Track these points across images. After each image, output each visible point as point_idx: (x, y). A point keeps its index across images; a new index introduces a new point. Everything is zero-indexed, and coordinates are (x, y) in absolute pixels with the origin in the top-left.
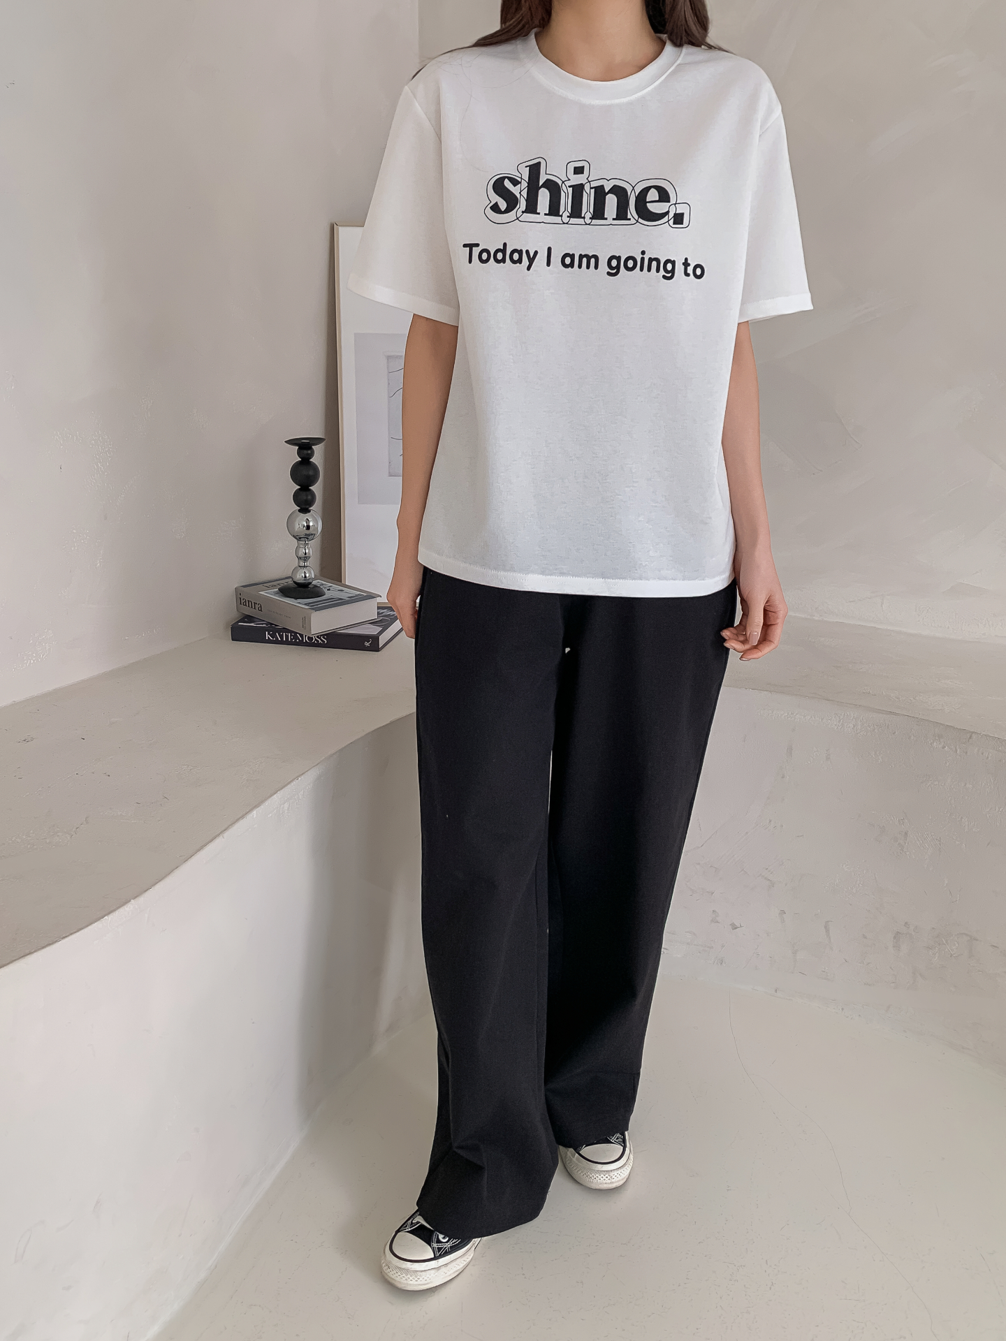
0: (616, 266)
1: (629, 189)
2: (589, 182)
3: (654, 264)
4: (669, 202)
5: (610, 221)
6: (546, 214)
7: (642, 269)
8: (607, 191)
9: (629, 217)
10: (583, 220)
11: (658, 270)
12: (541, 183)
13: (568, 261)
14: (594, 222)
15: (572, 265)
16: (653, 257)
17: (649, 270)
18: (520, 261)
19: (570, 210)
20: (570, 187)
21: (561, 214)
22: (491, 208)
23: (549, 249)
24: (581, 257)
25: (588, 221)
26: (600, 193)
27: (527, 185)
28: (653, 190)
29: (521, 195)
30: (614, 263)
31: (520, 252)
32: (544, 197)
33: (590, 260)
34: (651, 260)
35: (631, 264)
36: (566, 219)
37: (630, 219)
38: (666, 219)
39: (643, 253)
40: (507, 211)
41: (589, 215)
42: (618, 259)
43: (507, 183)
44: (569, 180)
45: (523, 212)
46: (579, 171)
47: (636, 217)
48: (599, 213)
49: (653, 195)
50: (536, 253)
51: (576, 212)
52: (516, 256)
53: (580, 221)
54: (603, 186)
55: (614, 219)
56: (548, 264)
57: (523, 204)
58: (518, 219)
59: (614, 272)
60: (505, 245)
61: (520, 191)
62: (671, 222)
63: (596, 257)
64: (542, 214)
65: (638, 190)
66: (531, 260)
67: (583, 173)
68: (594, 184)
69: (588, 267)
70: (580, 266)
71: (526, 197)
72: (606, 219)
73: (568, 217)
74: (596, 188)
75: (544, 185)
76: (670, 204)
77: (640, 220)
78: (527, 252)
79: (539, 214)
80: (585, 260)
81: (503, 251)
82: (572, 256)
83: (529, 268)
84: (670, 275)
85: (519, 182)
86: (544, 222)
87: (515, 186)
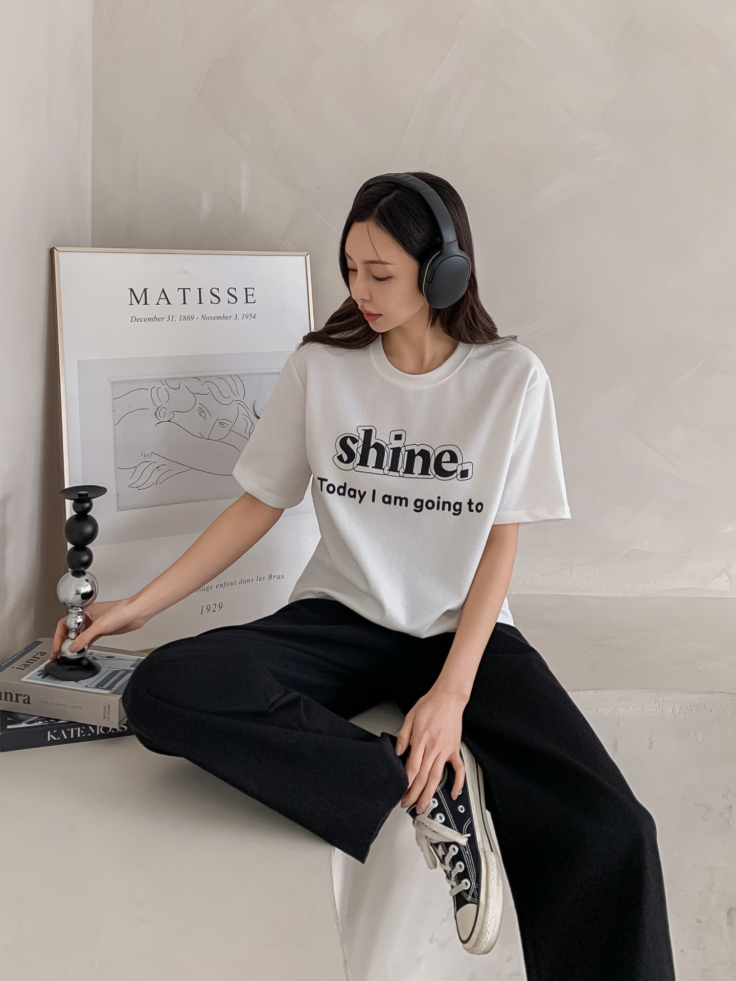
0: (420, 506)
1: (431, 452)
2: (405, 446)
3: (447, 505)
4: (457, 463)
5: (416, 475)
6: (373, 467)
7: (438, 508)
8: (416, 454)
9: (429, 473)
10: (398, 473)
11: (449, 509)
12: (372, 444)
13: (387, 500)
14: (406, 475)
15: (389, 502)
16: (446, 501)
17: (443, 509)
18: (354, 496)
19: (390, 466)
20: (391, 449)
21: (383, 467)
22: (338, 457)
23: (374, 491)
24: (396, 498)
25: (402, 474)
26: (411, 455)
27: (362, 443)
28: (447, 453)
29: (357, 451)
30: (419, 504)
31: (355, 491)
32: (373, 453)
33: (403, 500)
34: (444, 503)
35: (430, 505)
36: (386, 472)
37: (430, 475)
38: (455, 475)
39: (439, 498)
40: (348, 462)
41: (402, 470)
42: (422, 501)
43: (349, 442)
44: (391, 444)
45: (358, 465)
46: (398, 437)
47: (434, 473)
48: (409, 470)
49: (446, 457)
50: (365, 493)
51: (394, 468)
52: (352, 493)
53: (397, 474)
54: (413, 450)
55: (419, 474)
56: (373, 500)
57: (358, 459)
58: (354, 469)
59: (419, 509)
60: (345, 484)
61: (357, 448)
62: (459, 477)
63: (406, 499)
64: (370, 467)
65: (437, 454)
66: (362, 497)
67: (400, 439)
68: (408, 448)
69: (401, 504)
70: (395, 504)
71: (360, 453)
72: (414, 474)
73: (388, 470)
74: (409, 451)
75: (373, 446)
76: (457, 464)
77: (437, 476)
78: (359, 491)
79: (368, 466)
80: (398, 500)
81: (344, 488)
82: (390, 497)
83: (360, 502)
84: (458, 512)
85: (357, 441)
86: (370, 473)
87: (354, 443)
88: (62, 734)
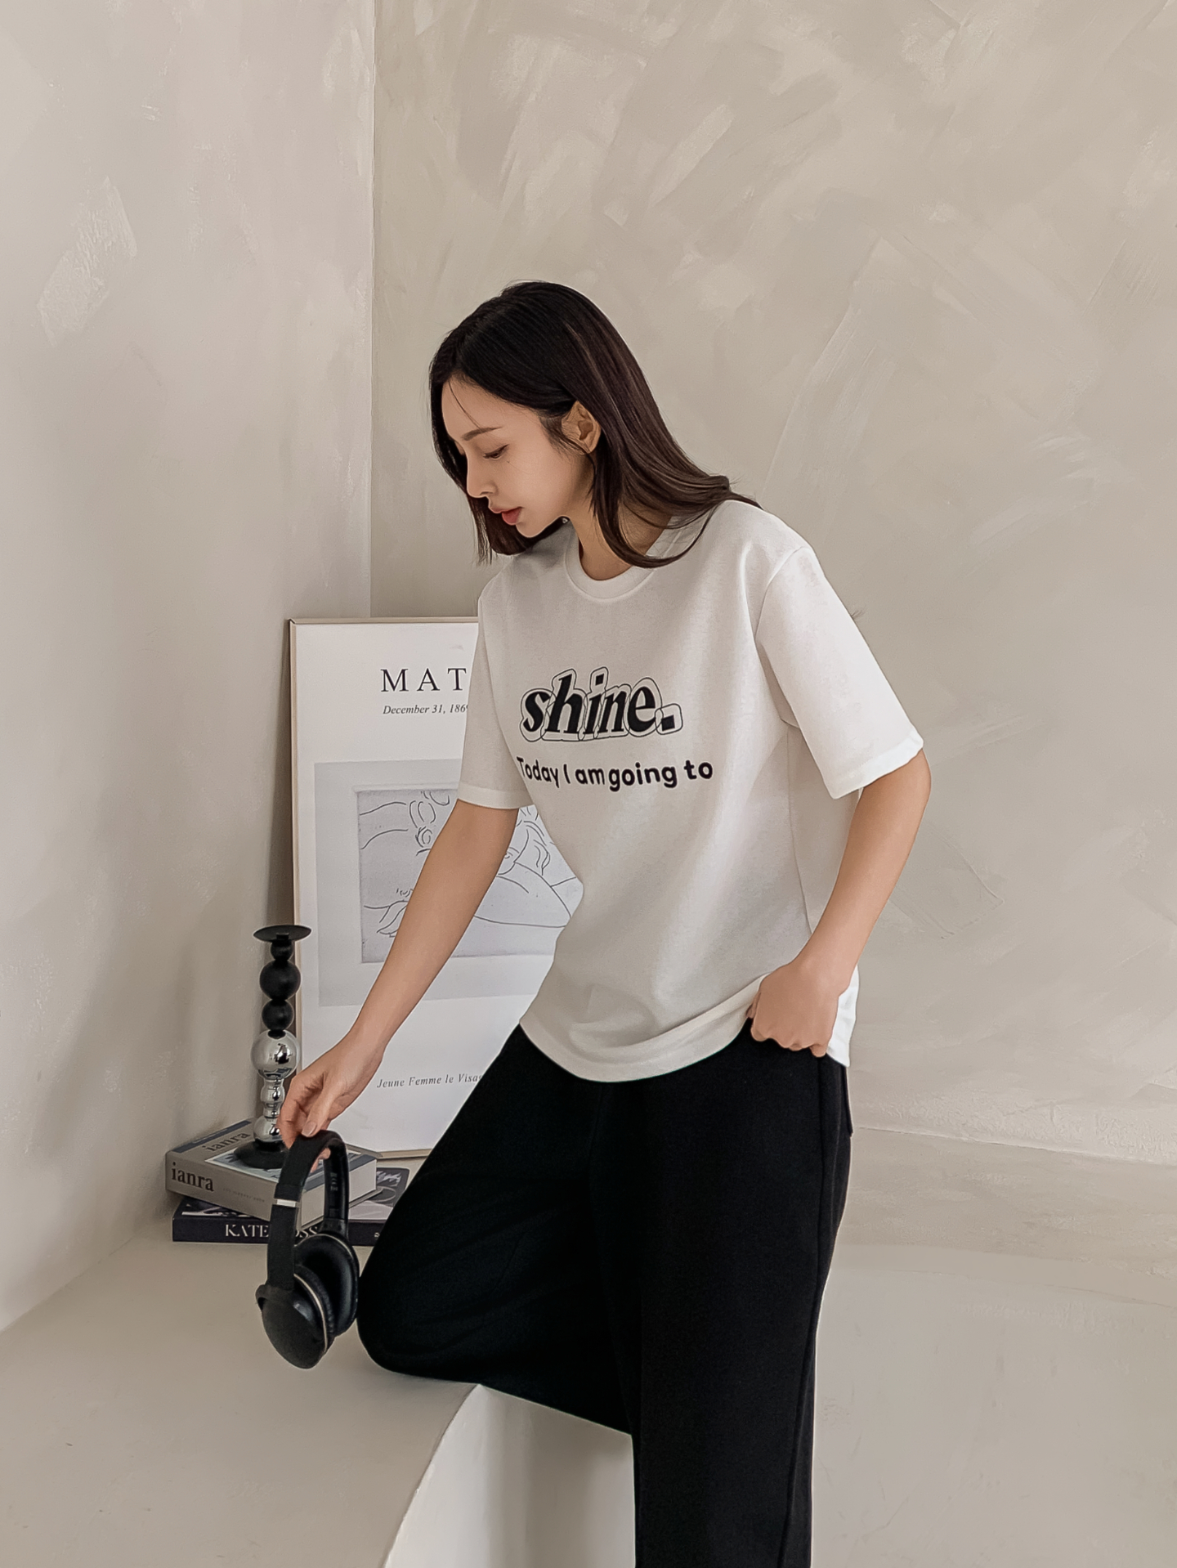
0: (617, 778)
2: (605, 692)
3: (652, 774)
4: (656, 707)
5: (610, 733)
6: (565, 732)
8: (614, 700)
9: (623, 728)
10: (593, 735)
11: (658, 780)
12: (568, 698)
13: (582, 777)
14: (601, 735)
15: (583, 780)
17: (648, 781)
18: (549, 779)
19: (586, 727)
20: (588, 699)
21: (578, 730)
22: (524, 725)
23: (566, 766)
24: (590, 772)
25: (597, 735)
26: (610, 704)
27: (554, 700)
28: (641, 695)
29: (547, 712)
30: (614, 777)
31: (549, 770)
32: (567, 711)
33: (598, 775)
34: (647, 772)
35: (630, 777)
36: (581, 736)
37: (623, 731)
38: (654, 726)
39: (639, 765)
40: (535, 728)
41: (598, 730)
42: (617, 772)
43: (538, 699)
44: (590, 692)
45: (546, 730)
46: (599, 681)
47: (628, 728)
49: (641, 701)
50: (555, 770)
51: (591, 728)
52: (544, 773)
54: (613, 695)
55: (612, 731)
57: (547, 722)
58: (542, 737)
59: (615, 785)
60: (537, 762)
61: (548, 708)
62: (659, 729)
63: (602, 773)
64: (562, 731)
65: (630, 697)
66: (554, 777)
67: (602, 683)
68: (607, 694)
69: (597, 782)
70: (592, 782)
71: (550, 713)
72: (608, 731)
73: (583, 733)
74: (608, 699)
75: (568, 702)
76: (655, 709)
77: (631, 731)
79: (559, 731)
81: (538, 768)
82: (584, 772)
84: (672, 782)
85: (548, 697)
86: (562, 740)
87: (544, 700)
88: (242, 1230)
